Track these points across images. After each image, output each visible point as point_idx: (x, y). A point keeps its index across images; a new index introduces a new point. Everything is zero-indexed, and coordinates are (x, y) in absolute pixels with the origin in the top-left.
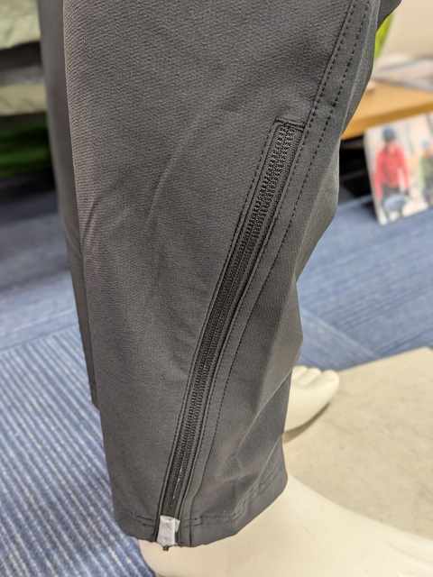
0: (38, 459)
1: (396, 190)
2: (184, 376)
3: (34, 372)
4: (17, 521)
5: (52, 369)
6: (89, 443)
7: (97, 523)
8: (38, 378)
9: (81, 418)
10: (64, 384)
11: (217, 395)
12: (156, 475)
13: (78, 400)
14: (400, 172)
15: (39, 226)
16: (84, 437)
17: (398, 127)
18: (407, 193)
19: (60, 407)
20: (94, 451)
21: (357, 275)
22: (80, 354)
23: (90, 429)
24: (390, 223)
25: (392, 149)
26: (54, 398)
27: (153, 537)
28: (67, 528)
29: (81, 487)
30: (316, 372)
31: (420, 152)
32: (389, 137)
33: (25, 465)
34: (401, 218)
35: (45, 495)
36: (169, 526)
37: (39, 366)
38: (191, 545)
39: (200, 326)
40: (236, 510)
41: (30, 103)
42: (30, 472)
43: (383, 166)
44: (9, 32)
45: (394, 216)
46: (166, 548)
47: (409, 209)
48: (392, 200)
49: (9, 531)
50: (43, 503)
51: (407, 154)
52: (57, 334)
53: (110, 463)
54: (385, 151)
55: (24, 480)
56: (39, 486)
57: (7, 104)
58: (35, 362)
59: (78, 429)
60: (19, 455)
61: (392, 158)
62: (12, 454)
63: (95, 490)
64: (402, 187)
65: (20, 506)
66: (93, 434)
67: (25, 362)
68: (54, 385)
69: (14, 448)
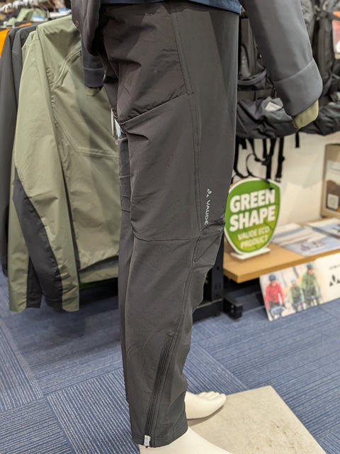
0: (105, 424)
1: (278, 304)
2: (151, 391)
3: (103, 389)
4: (97, 445)
5: (111, 388)
6: (124, 419)
7: (126, 448)
8: (105, 391)
9: (122, 409)
10: (116, 395)
11: (159, 397)
12: (143, 421)
13: (121, 402)
14: (279, 295)
15: (106, 316)
16: (123, 417)
17: (277, 274)
18: (284, 305)
19: (114, 404)
20: (126, 422)
21: (250, 349)
22: (123, 382)
23: (125, 413)
24: (274, 320)
25: (274, 285)
26: (111, 400)
27: (143, 444)
28: (115, 449)
29: (121, 435)
30: (218, 394)
31: (290, 285)
32: (272, 279)
33: (100, 426)
34: (281, 318)
35: (107, 437)
36: (147, 439)
37: (106, 386)
38: (155, 447)
39: (154, 377)
40: (168, 435)
41: (109, 275)
42: (102, 429)
43: (269, 293)
44: (104, 254)
45: (276, 317)
46: (147, 447)
47: (284, 314)
48: (275, 309)
49: (95, 449)
50: (107, 440)
51: (283, 286)
52: (113, 372)
53: (132, 427)
54: (271, 285)
55: (100, 431)
56: (105, 434)
57: (100, 276)
58: (104, 384)
59: (121, 414)
60: (98, 422)
61: (275, 289)
62: (95, 422)
63: (126, 437)
64: (281, 302)
65: (99, 441)
66: (127, 416)
67: (100, 384)
68: (111, 394)
69: (96, 420)
